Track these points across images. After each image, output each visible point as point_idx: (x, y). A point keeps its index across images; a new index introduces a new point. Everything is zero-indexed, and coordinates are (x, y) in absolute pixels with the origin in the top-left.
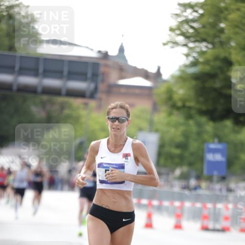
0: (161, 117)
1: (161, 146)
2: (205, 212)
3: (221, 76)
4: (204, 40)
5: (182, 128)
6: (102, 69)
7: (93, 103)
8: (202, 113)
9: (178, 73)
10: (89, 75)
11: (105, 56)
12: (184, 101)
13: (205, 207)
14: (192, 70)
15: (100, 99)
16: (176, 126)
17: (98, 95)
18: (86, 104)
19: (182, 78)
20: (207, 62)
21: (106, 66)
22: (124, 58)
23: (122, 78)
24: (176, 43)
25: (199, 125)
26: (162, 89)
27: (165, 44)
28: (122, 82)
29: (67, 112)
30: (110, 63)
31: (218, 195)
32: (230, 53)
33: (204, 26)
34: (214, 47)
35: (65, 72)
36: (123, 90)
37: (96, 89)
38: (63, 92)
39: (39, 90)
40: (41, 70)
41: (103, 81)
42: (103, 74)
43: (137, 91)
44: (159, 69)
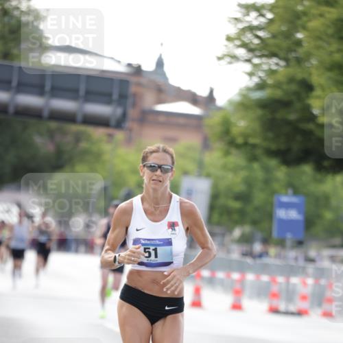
0: (214, 157)
1: (215, 197)
2: (275, 289)
3: (298, 105)
5: (243, 174)
6: (133, 89)
7: (120, 135)
8: (271, 153)
9: (238, 98)
10: (115, 96)
11: (138, 71)
12: (246, 136)
13: (274, 281)
14: (258, 95)
15: (130, 130)
16: (235, 170)
17: (128, 124)
18: (110, 136)
19: (244, 105)
20: (277, 85)
21: (139, 84)
22: (164, 74)
23: (161, 102)
24: (234, 58)
25: (267, 170)
26: (216, 119)
27: (219, 59)
28: (161, 108)
29: (84, 145)
30: (143, 80)
31: (292, 266)
32: (310, 74)
33: (274, 36)
34: (288, 65)
35: (82, 92)
36: (162, 119)
37: (124, 115)
38: (79, 118)
39: (46, 114)
40: (48, 87)
41: (134, 105)
42: (135, 95)
43: (181, 121)
44: (211, 92)
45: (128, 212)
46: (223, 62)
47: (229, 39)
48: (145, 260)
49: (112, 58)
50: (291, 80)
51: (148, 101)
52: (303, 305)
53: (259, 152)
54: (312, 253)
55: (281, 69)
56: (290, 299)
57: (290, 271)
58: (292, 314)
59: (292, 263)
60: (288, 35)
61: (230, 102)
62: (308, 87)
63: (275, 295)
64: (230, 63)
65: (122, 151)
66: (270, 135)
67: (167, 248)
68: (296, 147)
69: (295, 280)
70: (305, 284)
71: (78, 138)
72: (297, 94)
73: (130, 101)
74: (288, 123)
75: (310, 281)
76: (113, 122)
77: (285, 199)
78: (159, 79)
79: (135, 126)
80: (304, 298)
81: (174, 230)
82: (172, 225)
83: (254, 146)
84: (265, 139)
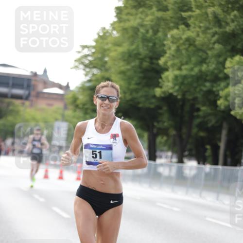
0: (69, 113)
4: (94, 67)
6: (33, 83)
7: (27, 103)
9: (80, 86)
10: (25, 85)
11: (35, 74)
12: (84, 105)
14: (88, 85)
15: (32, 101)
17: (31, 98)
18: (23, 104)
19: (83, 88)
21: (36, 80)
22: (47, 76)
23: (46, 88)
24: (76, 67)
26: (70, 96)
28: (46, 91)
30: (38, 79)
35: (10, 84)
37: (29, 94)
38: (9, 96)
41: (34, 90)
44: (68, 84)
53: (89, 111)
76: (24, 98)
83: (87, 109)
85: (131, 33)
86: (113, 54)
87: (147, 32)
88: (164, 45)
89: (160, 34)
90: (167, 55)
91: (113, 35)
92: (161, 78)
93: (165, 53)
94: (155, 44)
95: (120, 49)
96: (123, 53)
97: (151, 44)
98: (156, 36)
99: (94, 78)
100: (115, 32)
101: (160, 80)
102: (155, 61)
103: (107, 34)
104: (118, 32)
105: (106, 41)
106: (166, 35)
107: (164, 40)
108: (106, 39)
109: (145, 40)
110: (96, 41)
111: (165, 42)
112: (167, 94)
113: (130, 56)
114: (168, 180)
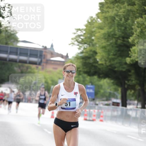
2: (86, 113)
3: (93, 58)
4: (85, 43)
5: (77, 79)
6: (44, 53)
7: (40, 67)
8: (85, 72)
9: (75, 56)
10: (39, 55)
11: (45, 48)
13: (86, 111)
14: (81, 55)
15: (43, 66)
17: (42, 64)
18: (37, 67)
19: (77, 58)
20: (86, 52)
21: (46, 52)
22: (53, 49)
23: (52, 57)
24: (73, 44)
25: (84, 78)
27: (69, 44)
28: (52, 59)
29: (29, 70)
30: (47, 51)
31: (91, 106)
32: (96, 49)
33: (86, 38)
34: (90, 47)
35: (29, 54)
36: (53, 62)
37: (41, 61)
38: (28, 62)
39: (18, 61)
40: (19, 53)
41: (44, 58)
42: (44, 55)
43: (58, 63)
44: (67, 54)
45: (58, 89)
46: (70, 45)
47: (72, 39)
48: (65, 107)
49: (38, 44)
50: (91, 51)
51: (48, 57)
52: (94, 118)
53: (81, 73)
54: (97, 102)
55: (88, 48)
56: (90, 116)
57: (91, 108)
58: (91, 120)
59: (91, 105)
60: (90, 38)
61: (73, 57)
62: (95, 53)
63: (86, 115)
64: (73, 46)
65: (41, 72)
66: (85, 67)
67: (74, 102)
68: (92, 71)
69: (92, 110)
70: (95, 112)
71: (27, 68)
72: (92, 55)
73: (43, 57)
74: (90, 63)
75: (96, 111)
76: (38, 63)
77: (89, 86)
78: (52, 50)
79: (45, 64)
80: (94, 116)
81: (77, 95)
82: (76, 93)
84: (83, 69)
85: (110, 20)
86: (97, 35)
87: (121, 20)
88: (132, 29)
89: (129, 21)
90: (134, 35)
91: (97, 21)
92: (130, 51)
93: (133, 34)
94: (126, 28)
95: (103, 32)
96: (104, 34)
97: (123, 28)
98: (127, 23)
99: (84, 51)
100: (99, 20)
101: (130, 52)
102: (126, 40)
103: (94, 21)
104: (101, 20)
105: (92, 26)
106: (134, 22)
107: (133, 25)
108: (93, 24)
109: (119, 25)
110: (86, 26)
111: (133, 27)
112: (135, 61)
113: (109, 36)
114: (135, 120)
